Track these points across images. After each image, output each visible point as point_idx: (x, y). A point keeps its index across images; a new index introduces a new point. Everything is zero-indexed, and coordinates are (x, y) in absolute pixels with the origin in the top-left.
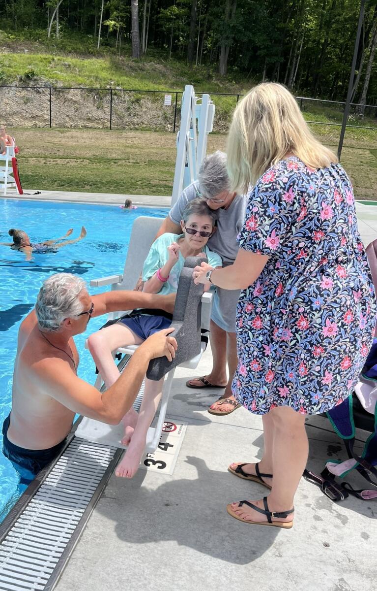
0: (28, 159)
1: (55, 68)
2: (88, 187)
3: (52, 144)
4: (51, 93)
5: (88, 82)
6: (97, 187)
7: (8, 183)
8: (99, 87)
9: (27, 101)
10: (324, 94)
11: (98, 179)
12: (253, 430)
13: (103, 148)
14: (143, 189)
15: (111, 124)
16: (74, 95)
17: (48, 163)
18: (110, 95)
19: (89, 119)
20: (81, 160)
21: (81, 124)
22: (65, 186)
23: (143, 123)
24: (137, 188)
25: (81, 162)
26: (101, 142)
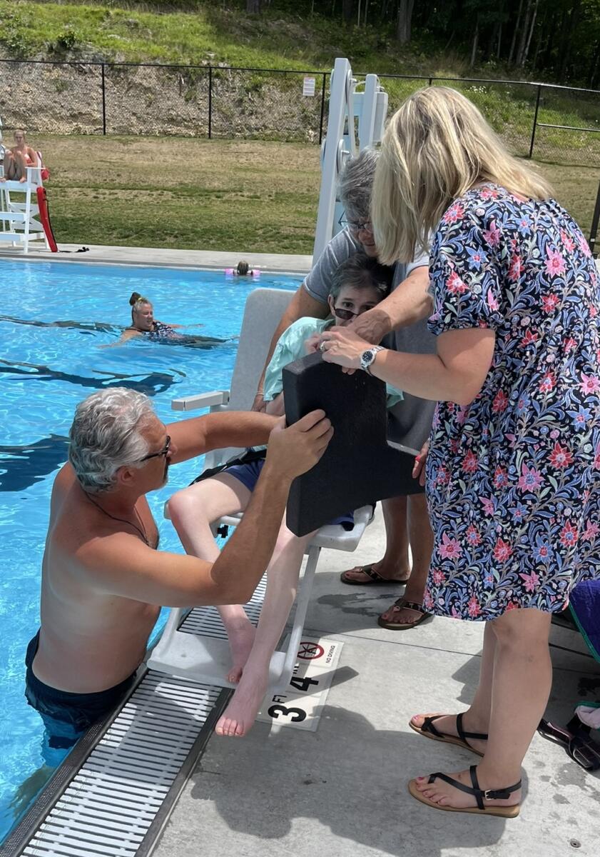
0: (66, 190)
1: (111, 28)
2: (171, 240)
3: (108, 164)
4: (105, 73)
5: (169, 54)
6: (188, 239)
7: (30, 232)
8: (188, 63)
9: (62, 87)
10: (578, 79)
11: (189, 226)
12: (453, 654)
13: (197, 171)
14: (267, 242)
15: (210, 128)
16: (145, 76)
17: (102, 196)
18: (208, 77)
19: (172, 121)
20: (159, 192)
21: (157, 128)
22: (130, 238)
23: (266, 128)
24: (255, 242)
25: (160, 195)
26: (193, 162)
